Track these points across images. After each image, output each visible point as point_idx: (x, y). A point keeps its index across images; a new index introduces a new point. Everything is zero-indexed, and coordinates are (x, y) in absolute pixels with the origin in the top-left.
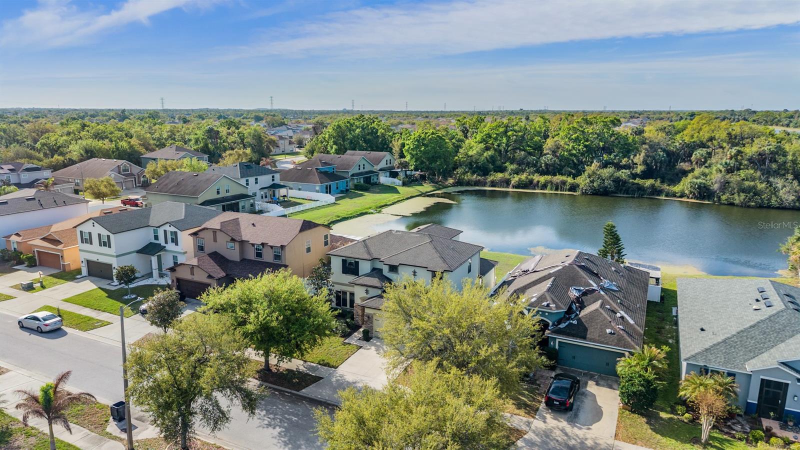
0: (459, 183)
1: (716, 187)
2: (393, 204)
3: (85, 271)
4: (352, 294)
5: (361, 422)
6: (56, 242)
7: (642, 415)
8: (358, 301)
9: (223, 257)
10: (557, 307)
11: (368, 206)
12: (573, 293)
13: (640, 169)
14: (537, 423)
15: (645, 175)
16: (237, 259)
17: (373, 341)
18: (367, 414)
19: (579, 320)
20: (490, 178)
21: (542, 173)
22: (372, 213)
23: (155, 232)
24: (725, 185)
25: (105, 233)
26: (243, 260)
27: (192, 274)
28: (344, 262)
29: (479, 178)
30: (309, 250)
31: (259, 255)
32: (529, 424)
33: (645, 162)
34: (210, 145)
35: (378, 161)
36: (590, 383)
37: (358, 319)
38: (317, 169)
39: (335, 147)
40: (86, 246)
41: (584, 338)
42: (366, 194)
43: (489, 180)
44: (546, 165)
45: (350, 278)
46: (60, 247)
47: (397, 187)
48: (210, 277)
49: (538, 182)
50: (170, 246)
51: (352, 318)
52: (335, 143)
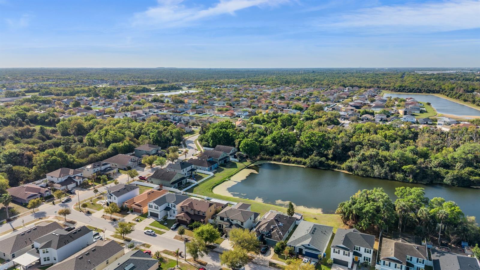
0: (262, 159)
1: (354, 167)
2: (235, 174)
3: (149, 215)
4: (222, 225)
5: (226, 256)
6: (140, 206)
7: (278, 254)
8: (224, 228)
9: (189, 213)
10: (267, 231)
11: (225, 177)
12: (272, 227)
13: (330, 156)
14: (258, 256)
15: (333, 159)
16: (193, 214)
17: (228, 237)
18: (227, 255)
19: (271, 234)
20: (274, 158)
21: (294, 156)
22: (227, 181)
23: (168, 204)
24: (357, 167)
25: (157, 206)
26: (194, 214)
27: (182, 218)
28: (221, 217)
29: (269, 157)
30: (211, 211)
31: (199, 213)
32: (256, 256)
33: (333, 154)
34: (158, 138)
35: (229, 151)
36: (272, 248)
37: (224, 232)
38: (207, 160)
39: (211, 141)
40: (151, 209)
41: (271, 238)
42: (225, 168)
43: (273, 158)
44: (296, 152)
45: (222, 221)
46: (142, 208)
47: (236, 163)
48: (187, 220)
49: (292, 160)
50: (173, 208)
51: (223, 232)
52: (212, 139)
